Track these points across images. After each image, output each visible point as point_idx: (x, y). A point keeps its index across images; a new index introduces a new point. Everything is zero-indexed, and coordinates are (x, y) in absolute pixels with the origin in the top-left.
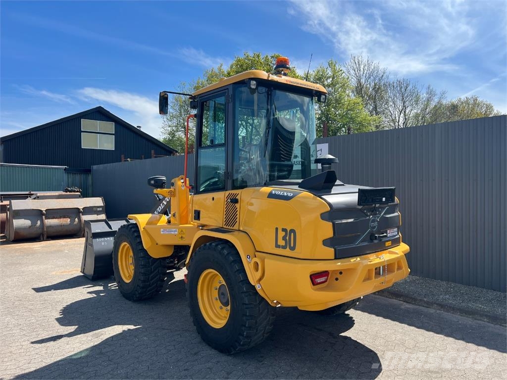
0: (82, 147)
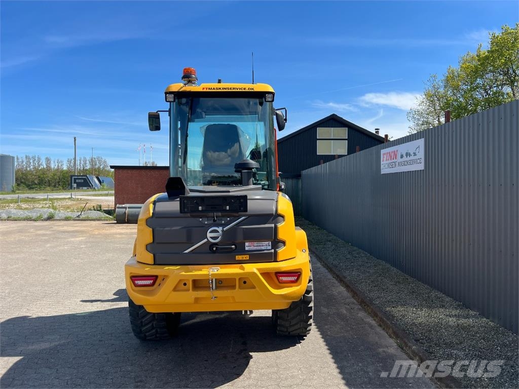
0: (318, 154)
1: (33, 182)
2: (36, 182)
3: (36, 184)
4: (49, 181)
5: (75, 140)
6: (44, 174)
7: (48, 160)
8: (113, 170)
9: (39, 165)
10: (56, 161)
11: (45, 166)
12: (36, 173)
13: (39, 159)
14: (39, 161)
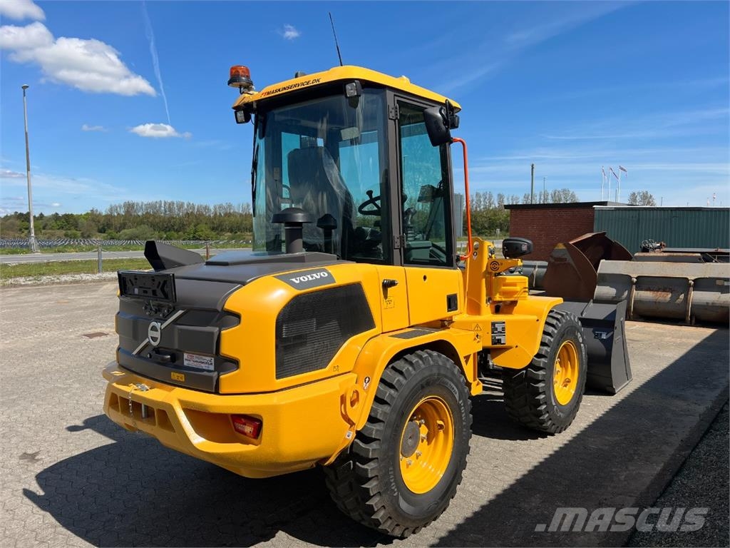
1: (482, 225)
2: (486, 225)
3: (486, 228)
4: (501, 224)
5: (533, 168)
6: (495, 215)
7: (501, 197)
8: (507, 211)
9: (490, 204)
10: (510, 198)
11: (497, 205)
12: (487, 214)
13: (491, 197)
14: (490, 199)
